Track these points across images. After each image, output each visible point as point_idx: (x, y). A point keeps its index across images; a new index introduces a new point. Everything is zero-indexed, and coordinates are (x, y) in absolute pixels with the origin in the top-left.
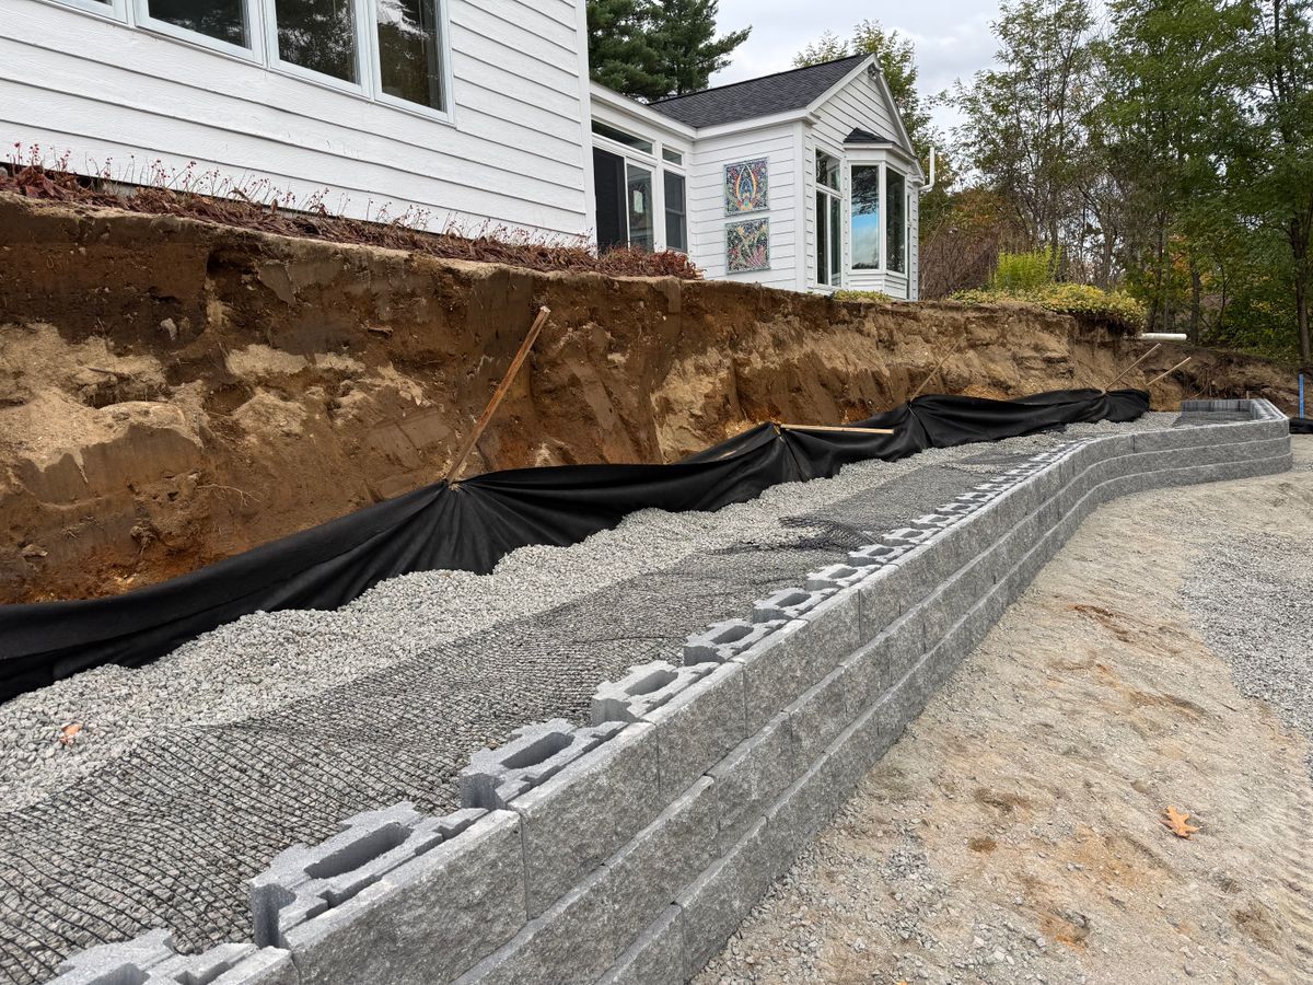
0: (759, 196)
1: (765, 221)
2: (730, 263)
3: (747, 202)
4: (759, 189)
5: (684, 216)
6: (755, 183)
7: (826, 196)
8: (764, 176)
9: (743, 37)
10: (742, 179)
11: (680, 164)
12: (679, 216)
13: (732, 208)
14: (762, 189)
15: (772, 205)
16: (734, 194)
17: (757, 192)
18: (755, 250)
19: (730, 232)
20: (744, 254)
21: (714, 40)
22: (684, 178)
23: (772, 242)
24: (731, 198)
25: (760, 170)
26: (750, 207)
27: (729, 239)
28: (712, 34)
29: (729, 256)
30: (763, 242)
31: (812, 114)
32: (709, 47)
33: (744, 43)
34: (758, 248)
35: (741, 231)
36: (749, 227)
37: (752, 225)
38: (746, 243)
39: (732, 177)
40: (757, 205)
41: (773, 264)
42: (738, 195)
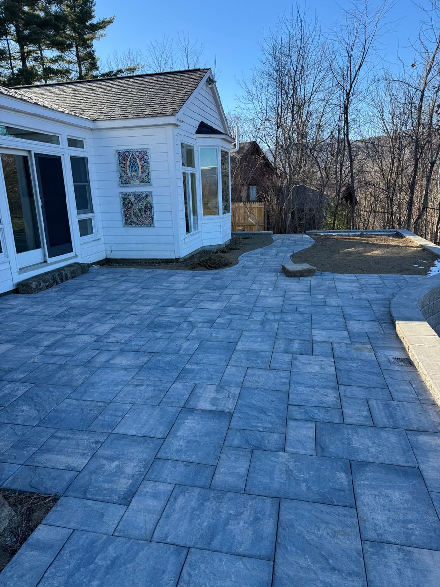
0: (144, 175)
1: (149, 194)
2: (126, 220)
3: (135, 178)
4: (143, 171)
5: (89, 186)
6: (140, 166)
7: (188, 173)
8: (146, 161)
9: (110, 22)
10: (130, 162)
11: (83, 148)
12: (84, 186)
13: (124, 181)
14: (145, 170)
15: (153, 181)
16: (125, 172)
17: (142, 173)
18: (143, 213)
19: (124, 199)
20: (135, 214)
21: (94, 21)
22: (87, 158)
23: (155, 208)
24: (123, 174)
25: (143, 157)
26: (138, 182)
27: (124, 203)
28: (93, 17)
29: (125, 215)
30: (149, 208)
31: (178, 120)
32: (92, 25)
33: (111, 24)
34: (146, 212)
35: (132, 199)
36: (138, 196)
37: (140, 195)
38: (137, 207)
39: (123, 159)
40: (142, 182)
41: (156, 223)
42: (128, 173)
